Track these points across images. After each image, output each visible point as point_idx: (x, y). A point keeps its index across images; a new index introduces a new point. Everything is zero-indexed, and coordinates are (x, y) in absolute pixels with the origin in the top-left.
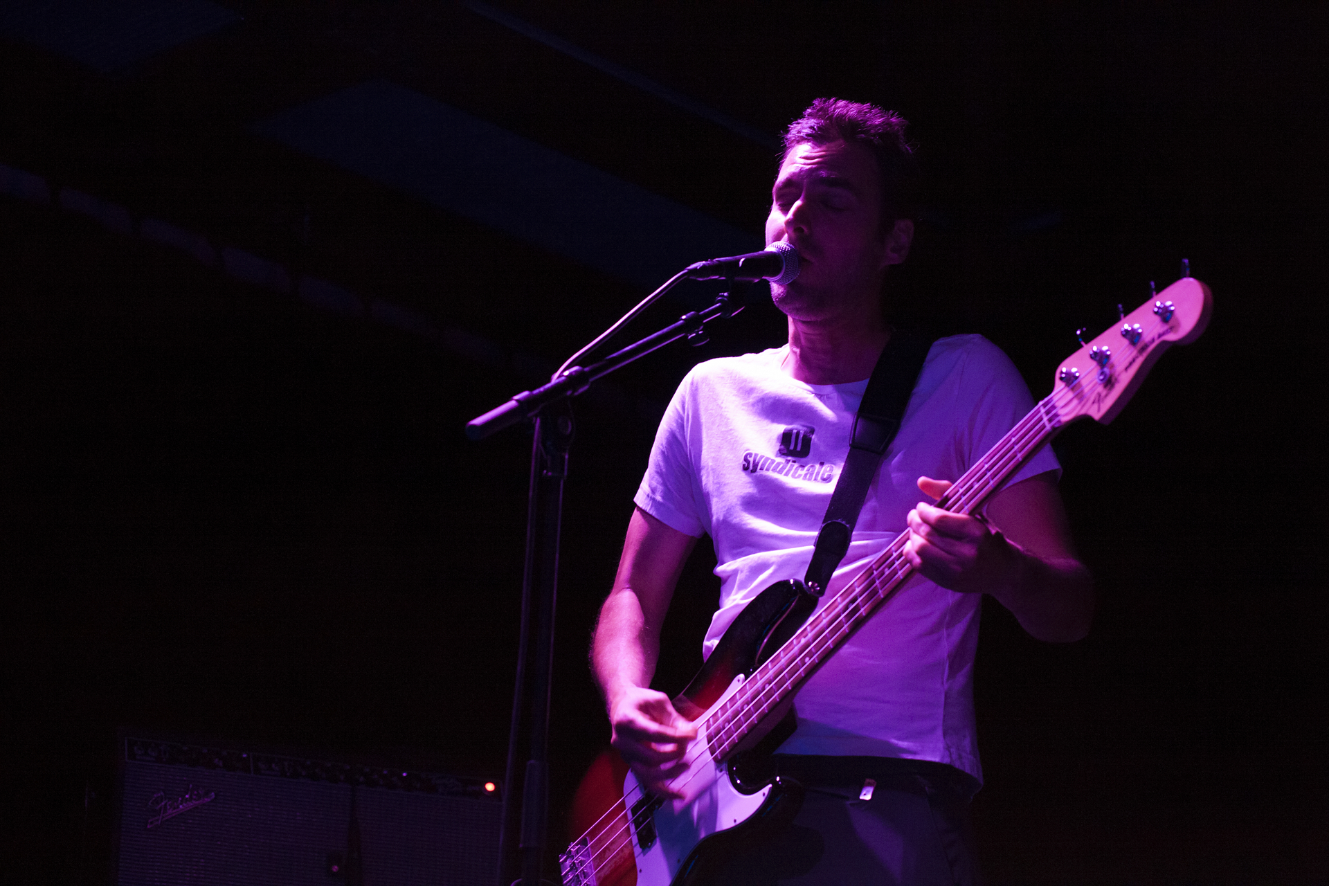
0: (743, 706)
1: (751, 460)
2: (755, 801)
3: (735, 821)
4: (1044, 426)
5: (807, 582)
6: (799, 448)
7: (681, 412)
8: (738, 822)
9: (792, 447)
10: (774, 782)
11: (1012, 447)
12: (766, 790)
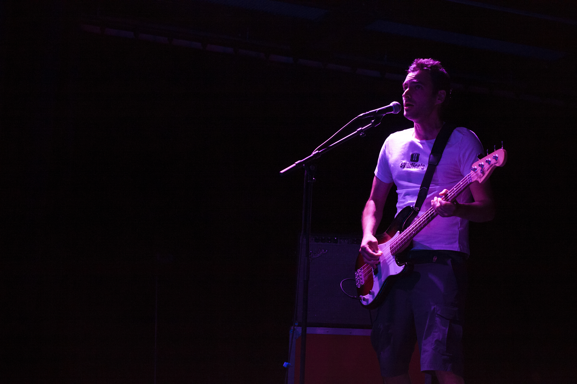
0: (398, 241)
1: (403, 164)
2: (401, 269)
3: (396, 273)
4: (468, 182)
5: (415, 208)
6: (416, 160)
7: (385, 149)
8: (397, 273)
9: (414, 159)
10: (405, 264)
11: (460, 186)
12: (403, 266)
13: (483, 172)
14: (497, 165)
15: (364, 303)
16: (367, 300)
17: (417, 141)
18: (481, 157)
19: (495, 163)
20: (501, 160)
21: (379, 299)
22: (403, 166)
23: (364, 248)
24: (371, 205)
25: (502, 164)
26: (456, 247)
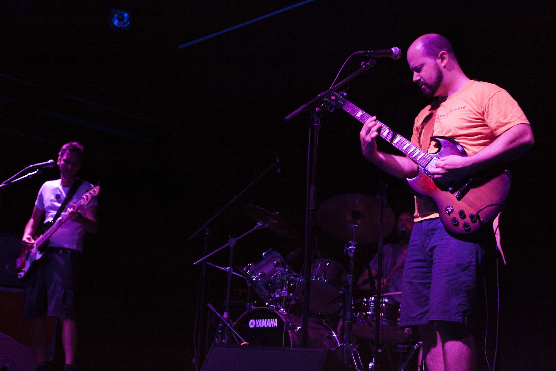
9: (57, 198)
13: (87, 199)
14: (95, 195)
15: (19, 277)
16: (20, 275)
17: (61, 188)
18: (87, 191)
19: (94, 194)
20: (97, 192)
21: (27, 274)
22: (51, 201)
23: (24, 242)
24: (31, 221)
25: (98, 194)
26: (74, 247)
